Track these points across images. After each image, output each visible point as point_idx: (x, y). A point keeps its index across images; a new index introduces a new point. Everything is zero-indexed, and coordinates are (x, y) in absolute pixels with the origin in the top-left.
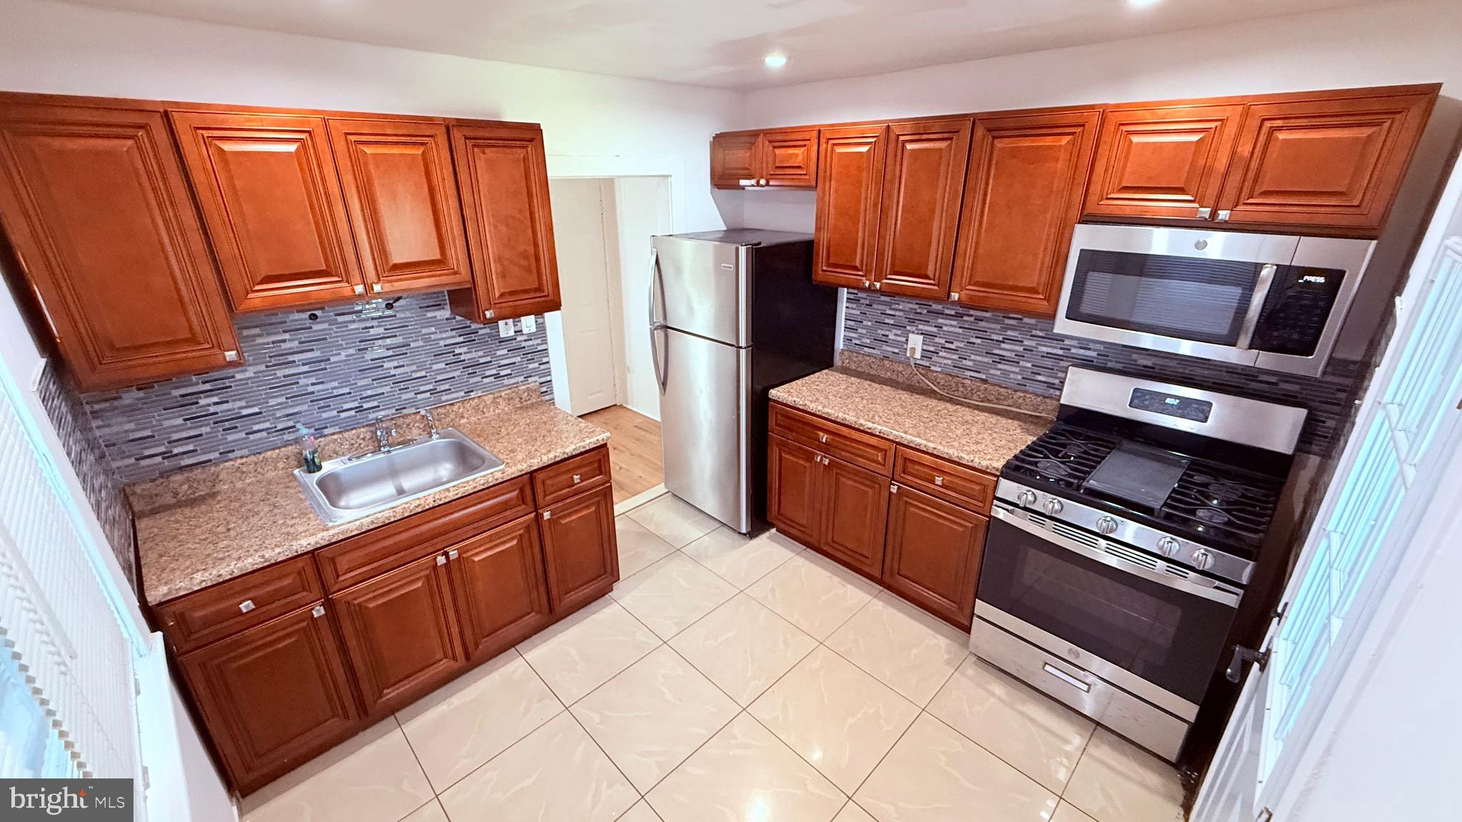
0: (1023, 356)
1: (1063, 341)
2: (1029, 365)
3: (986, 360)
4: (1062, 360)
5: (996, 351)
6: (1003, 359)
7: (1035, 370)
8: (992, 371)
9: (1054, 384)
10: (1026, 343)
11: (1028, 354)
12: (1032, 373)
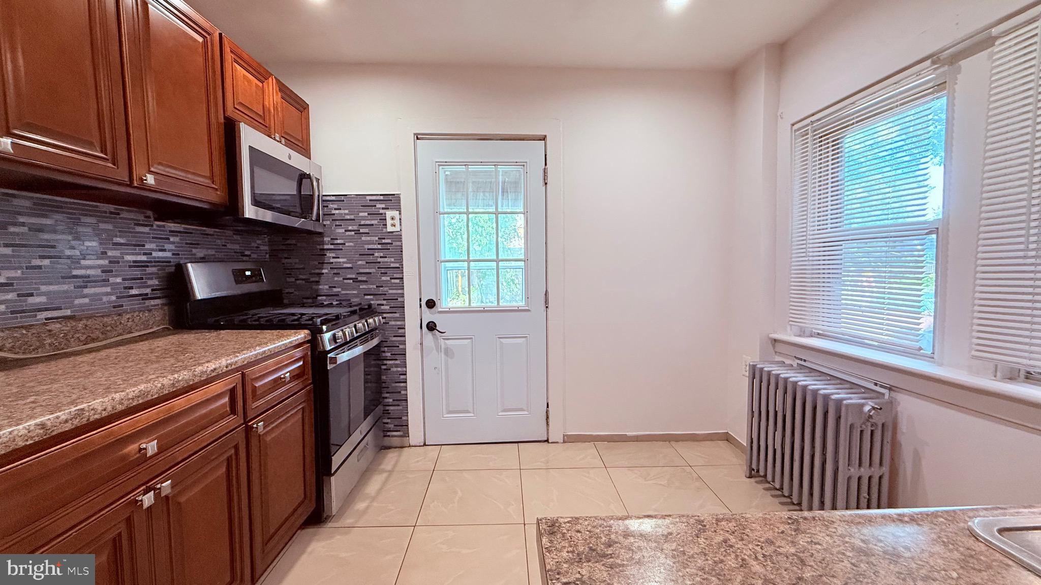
0: (112, 271)
1: (144, 246)
2: (119, 280)
3: (65, 287)
4: (147, 266)
5: (75, 272)
6: (87, 281)
7: (127, 284)
8: (77, 302)
9: (147, 294)
10: (110, 253)
11: (115, 267)
12: (125, 288)
